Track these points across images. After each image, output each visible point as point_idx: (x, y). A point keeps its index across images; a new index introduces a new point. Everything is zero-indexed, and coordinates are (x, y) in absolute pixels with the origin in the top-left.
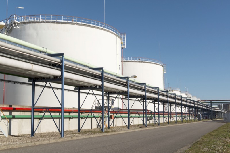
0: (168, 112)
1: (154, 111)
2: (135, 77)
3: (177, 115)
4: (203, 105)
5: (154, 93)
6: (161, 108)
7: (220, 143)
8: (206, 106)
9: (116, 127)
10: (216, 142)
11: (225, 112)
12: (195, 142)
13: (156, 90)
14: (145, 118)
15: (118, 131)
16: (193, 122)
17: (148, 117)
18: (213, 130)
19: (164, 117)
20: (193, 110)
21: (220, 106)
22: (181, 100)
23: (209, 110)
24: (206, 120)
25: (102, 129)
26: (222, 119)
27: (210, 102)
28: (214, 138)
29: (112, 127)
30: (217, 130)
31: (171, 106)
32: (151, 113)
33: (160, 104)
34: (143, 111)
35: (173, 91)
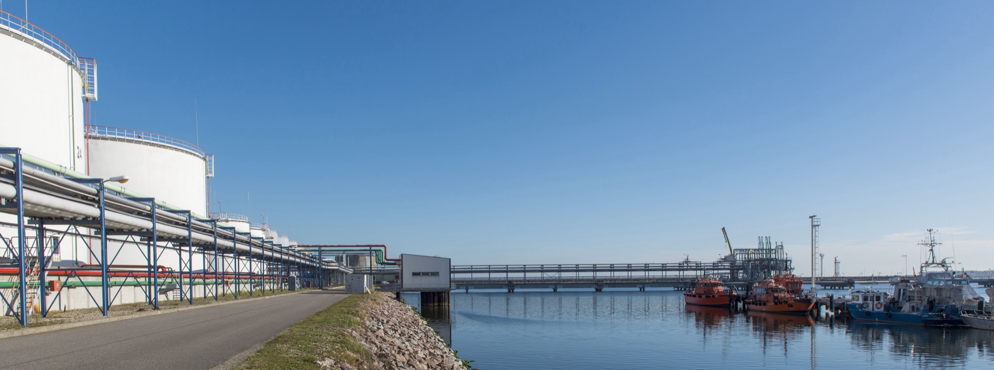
0: (215, 273)
1: (179, 270)
2: (122, 180)
3: (239, 279)
4: (302, 256)
5: (177, 224)
6: (198, 262)
7: (329, 338)
8: (307, 258)
9: (69, 311)
10: (320, 336)
11: (350, 272)
12: (273, 338)
13: (183, 217)
14: (153, 288)
15: (70, 322)
16: (276, 294)
17: (163, 284)
18: (317, 312)
19: (205, 284)
20: (280, 266)
21: (339, 259)
22: (248, 243)
23: (315, 267)
24: (308, 290)
25: (20, 318)
26: (342, 287)
27: (317, 248)
28: (317, 328)
29: (55, 313)
30: (328, 310)
31: (223, 257)
32: (170, 273)
33: (194, 252)
34: (147, 270)
35: (227, 221)
